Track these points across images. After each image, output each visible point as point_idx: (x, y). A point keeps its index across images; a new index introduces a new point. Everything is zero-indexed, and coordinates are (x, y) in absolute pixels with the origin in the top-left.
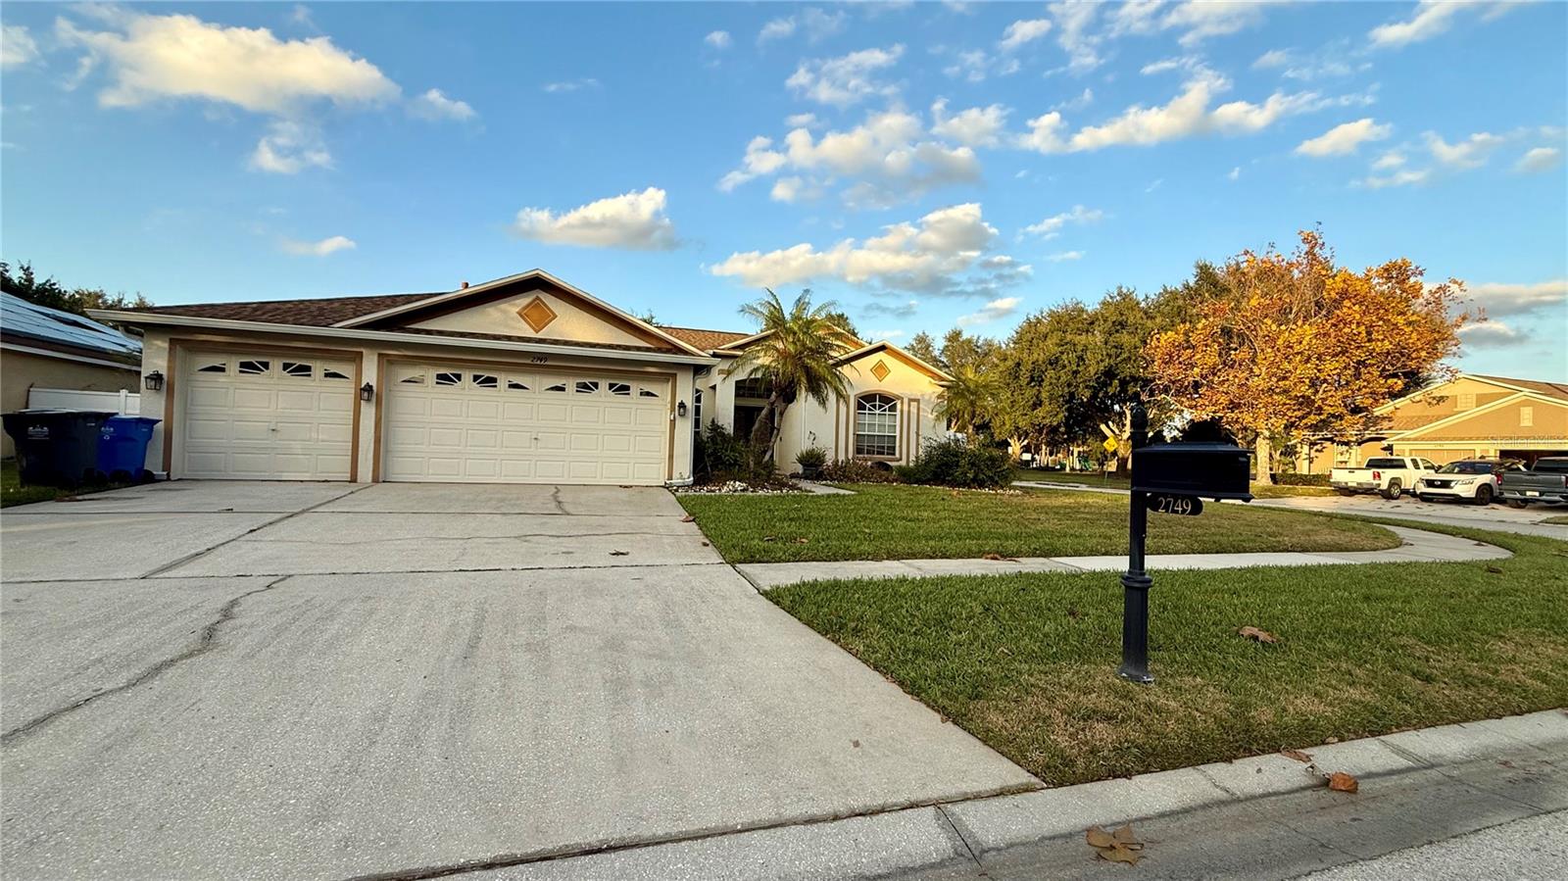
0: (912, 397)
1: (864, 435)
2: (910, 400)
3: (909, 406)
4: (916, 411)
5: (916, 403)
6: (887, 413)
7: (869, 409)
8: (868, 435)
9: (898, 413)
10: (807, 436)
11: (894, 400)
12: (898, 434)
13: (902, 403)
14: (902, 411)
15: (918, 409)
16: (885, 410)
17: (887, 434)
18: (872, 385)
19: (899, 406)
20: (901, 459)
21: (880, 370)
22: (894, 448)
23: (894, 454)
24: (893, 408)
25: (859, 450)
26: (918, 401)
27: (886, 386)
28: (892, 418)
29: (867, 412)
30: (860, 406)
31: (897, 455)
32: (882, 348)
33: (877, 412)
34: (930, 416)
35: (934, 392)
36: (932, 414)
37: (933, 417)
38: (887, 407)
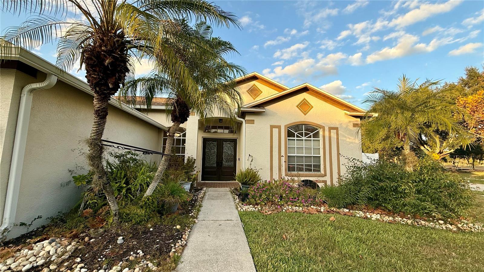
0: (332, 126)
1: (294, 156)
2: (331, 129)
3: (330, 133)
4: (336, 137)
5: (335, 131)
6: (312, 139)
7: (297, 136)
8: (297, 157)
9: (321, 138)
10: (247, 158)
11: (317, 129)
12: (321, 155)
13: (324, 131)
14: (324, 137)
15: (337, 134)
16: (310, 137)
17: (312, 155)
18: (299, 117)
19: (321, 133)
20: (325, 175)
21: (304, 106)
22: (319, 166)
23: (319, 171)
24: (316, 135)
25: (290, 168)
26: (336, 129)
27: (311, 118)
28: (317, 142)
29: (296, 138)
30: (290, 134)
31: (322, 172)
32: (305, 89)
33: (304, 138)
34: (348, 140)
35: (350, 122)
36: (350, 139)
37: (350, 141)
38: (312, 134)
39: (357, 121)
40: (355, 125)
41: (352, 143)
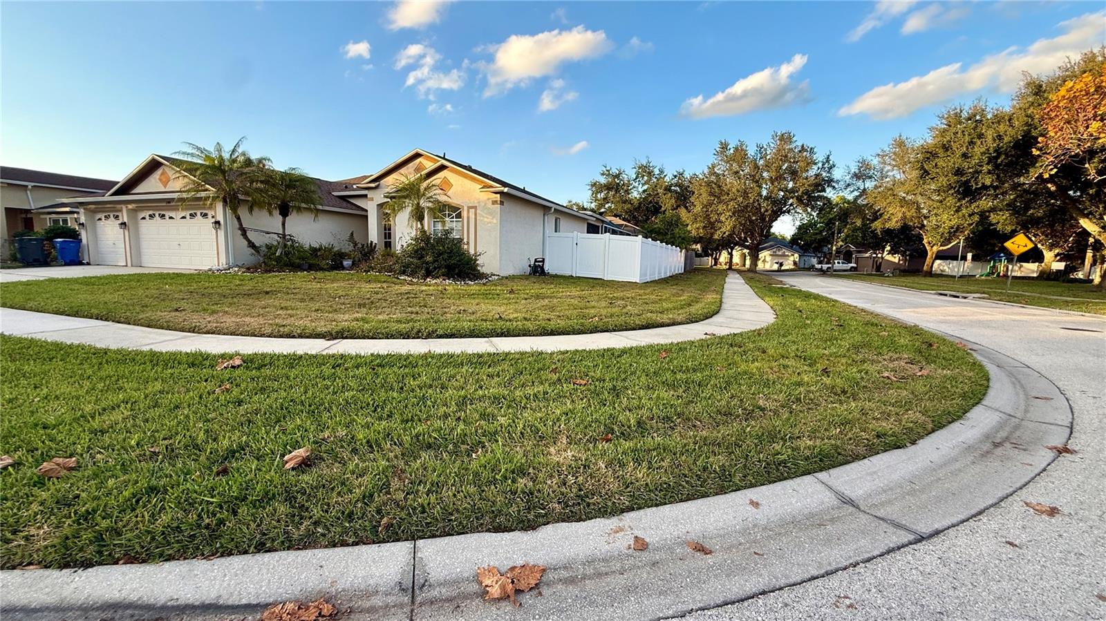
0: (470, 205)
2: (469, 208)
3: (468, 212)
4: (473, 217)
5: (473, 210)
6: (456, 219)
9: (462, 219)
11: (458, 209)
13: (463, 211)
15: (476, 214)
16: (453, 218)
18: (442, 198)
19: (462, 213)
21: (445, 185)
24: (459, 216)
26: (475, 208)
27: (451, 198)
28: (460, 223)
29: (440, 220)
33: (448, 219)
34: (486, 219)
35: (489, 199)
36: (487, 218)
37: (488, 220)
38: (454, 215)
39: (496, 198)
40: (494, 202)
41: (490, 223)
